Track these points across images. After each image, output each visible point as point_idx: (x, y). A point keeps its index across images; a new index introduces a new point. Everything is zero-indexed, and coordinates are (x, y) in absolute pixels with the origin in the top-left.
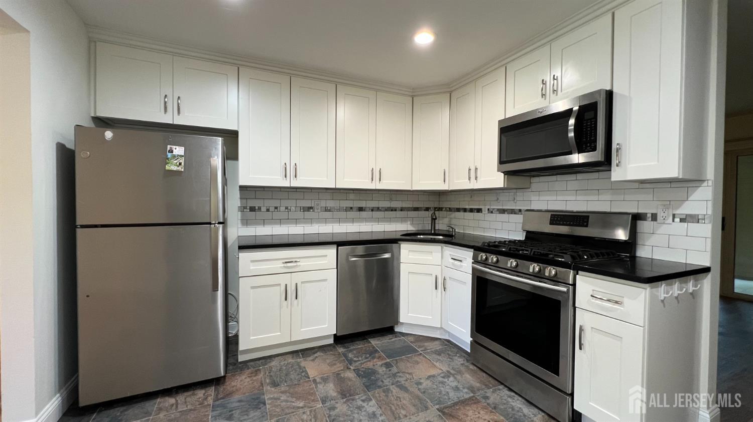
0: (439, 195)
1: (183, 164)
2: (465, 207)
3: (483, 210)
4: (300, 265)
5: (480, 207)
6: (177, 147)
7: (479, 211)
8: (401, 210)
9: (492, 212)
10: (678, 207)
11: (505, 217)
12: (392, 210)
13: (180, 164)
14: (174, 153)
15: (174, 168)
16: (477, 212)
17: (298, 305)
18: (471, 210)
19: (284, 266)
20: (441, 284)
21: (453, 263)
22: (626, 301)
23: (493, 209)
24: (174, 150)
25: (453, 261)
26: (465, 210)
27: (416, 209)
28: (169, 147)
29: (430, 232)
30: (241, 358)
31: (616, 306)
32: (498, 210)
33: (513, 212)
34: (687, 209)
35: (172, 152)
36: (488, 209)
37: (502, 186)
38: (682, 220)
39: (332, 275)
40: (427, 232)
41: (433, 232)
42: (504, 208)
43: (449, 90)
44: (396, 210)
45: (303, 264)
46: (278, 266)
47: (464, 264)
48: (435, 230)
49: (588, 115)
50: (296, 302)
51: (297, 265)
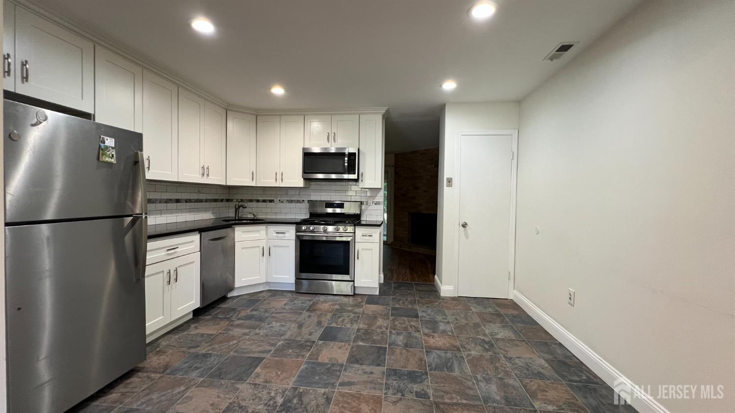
0: (229, 189)
1: (115, 156)
2: (258, 199)
3: (275, 201)
4: (178, 251)
5: (273, 199)
6: (108, 138)
7: (271, 201)
8: (206, 202)
9: (282, 202)
10: (374, 199)
11: (293, 205)
12: (200, 202)
13: (113, 156)
14: (106, 144)
15: (108, 159)
16: (270, 202)
17: (176, 288)
18: (264, 201)
19: (168, 254)
20: (267, 252)
21: (276, 236)
22: (373, 235)
23: (284, 200)
24: (106, 141)
25: (277, 235)
26: (258, 201)
27: (215, 201)
28: (102, 137)
29: (234, 218)
30: (148, 340)
31: (370, 237)
32: (287, 200)
33: (298, 202)
34: (376, 200)
35: (103, 143)
36: (280, 200)
37: (302, 186)
38: (375, 204)
39: (197, 257)
40: (232, 219)
41: (237, 218)
42: (292, 199)
43: (256, 113)
44: (202, 202)
45: (180, 250)
47: (287, 235)
48: (238, 217)
49: (352, 158)
50: (175, 284)
51: (175, 252)
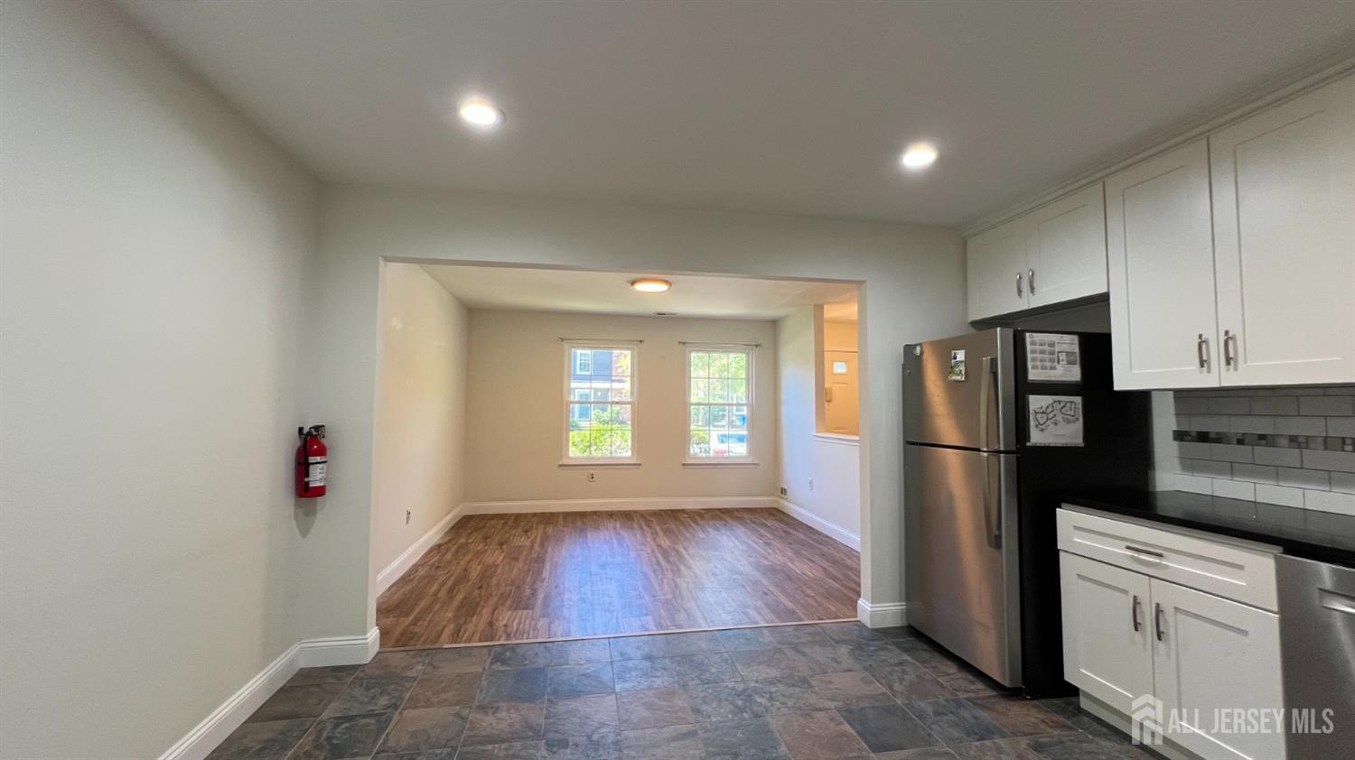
4: (1167, 567)
6: (959, 352)
13: (961, 371)
14: (957, 359)
17: (1169, 656)
19: (1132, 557)
24: (957, 355)
28: (953, 352)
35: (955, 358)
45: (1174, 565)
46: (1118, 551)
50: (1161, 645)
51: (1159, 564)
